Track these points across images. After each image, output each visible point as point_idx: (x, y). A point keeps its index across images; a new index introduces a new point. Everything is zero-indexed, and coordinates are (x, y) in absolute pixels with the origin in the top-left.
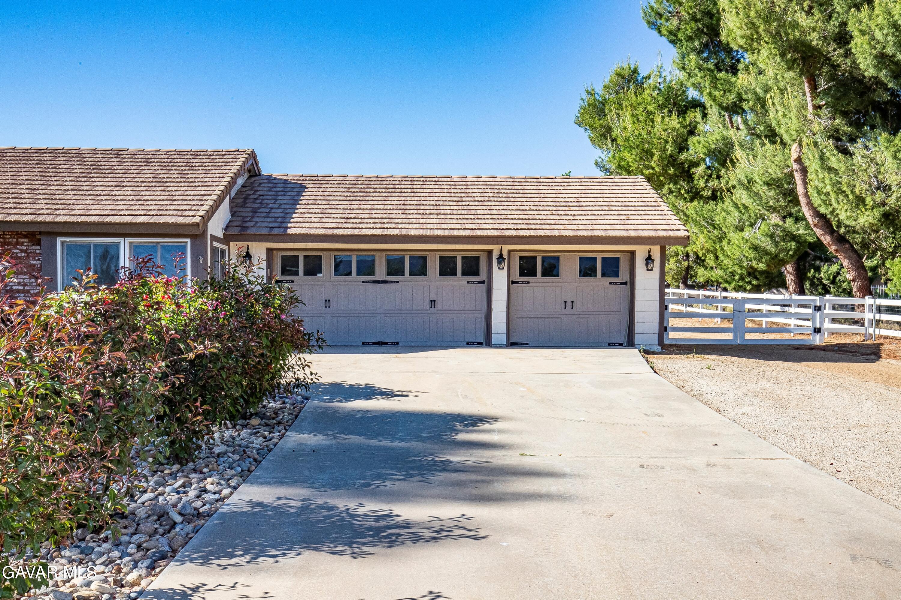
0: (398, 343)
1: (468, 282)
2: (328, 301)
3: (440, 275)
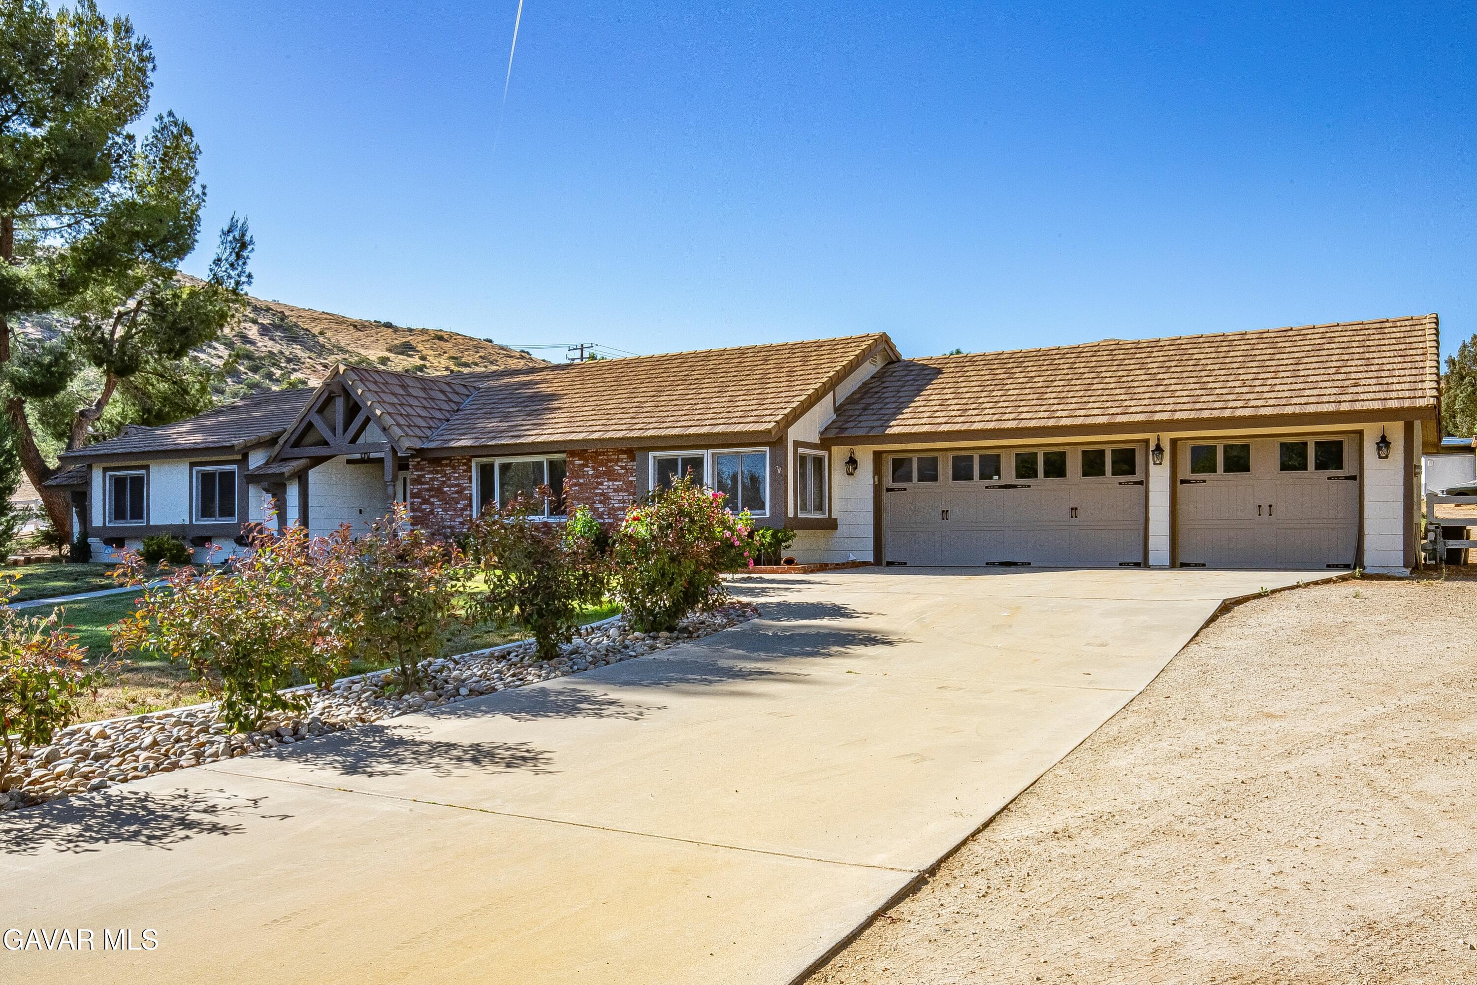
0: (1029, 564)
1: (1120, 484)
2: (945, 512)
3: (1084, 475)
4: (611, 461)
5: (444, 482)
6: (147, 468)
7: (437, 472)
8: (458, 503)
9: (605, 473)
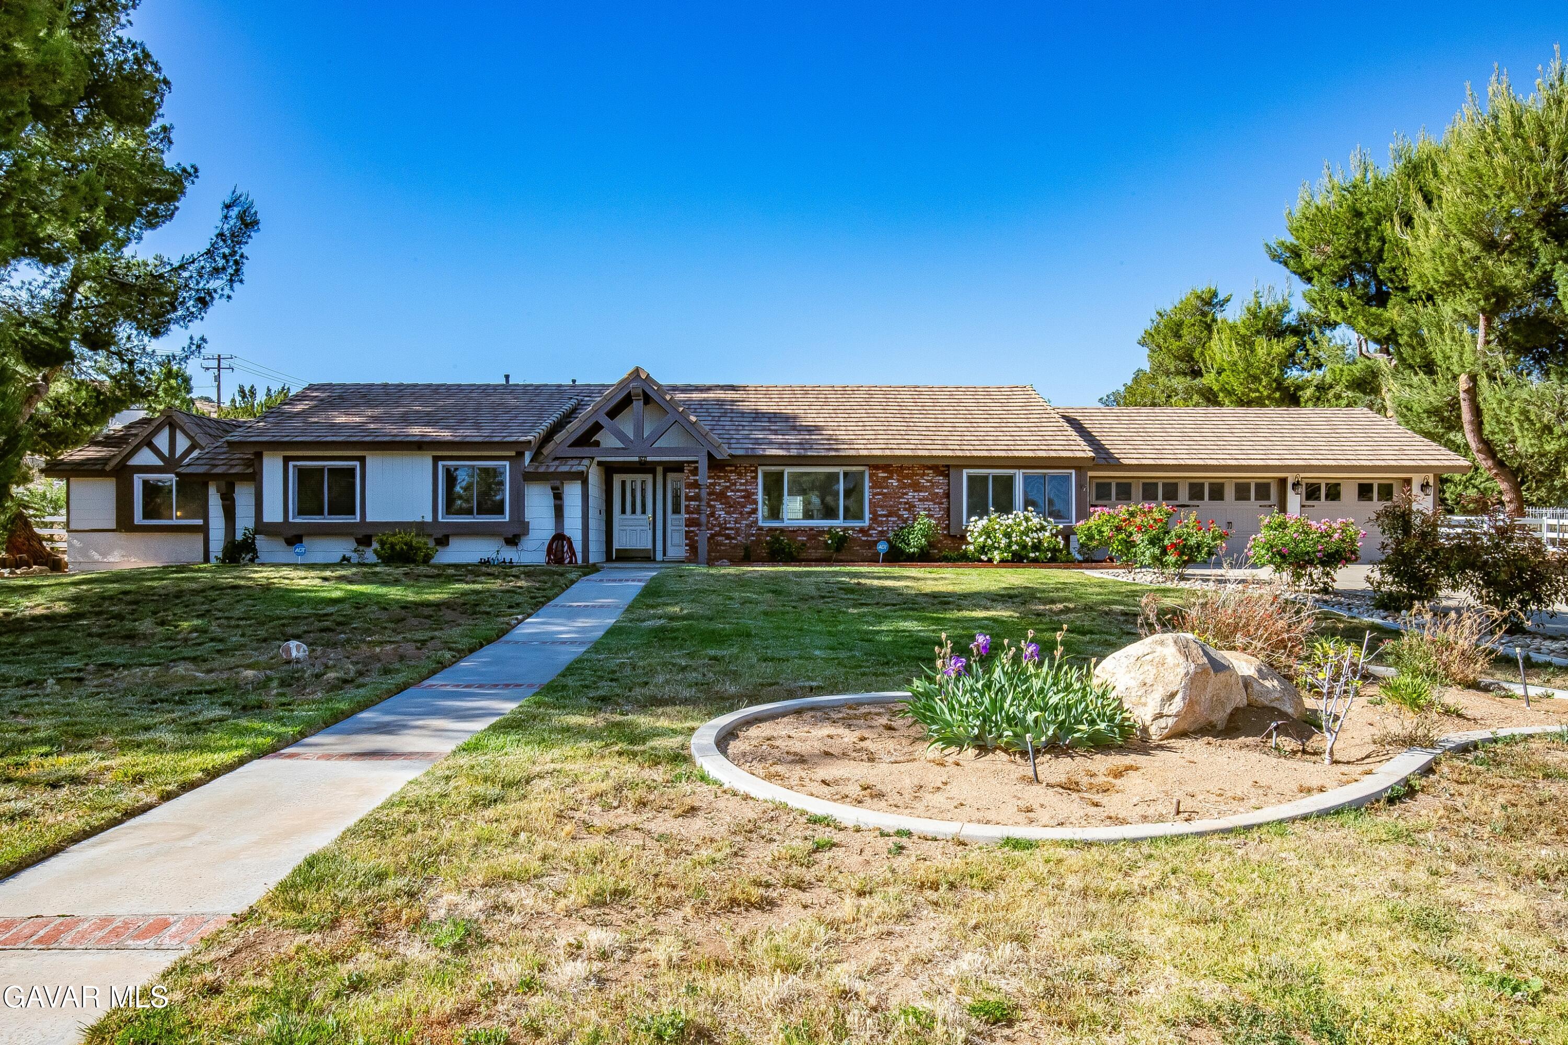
1: (1260, 506)
3: (1236, 499)
4: (917, 475)
5: (727, 487)
6: (362, 460)
7: (719, 478)
8: (745, 507)
9: (910, 485)
